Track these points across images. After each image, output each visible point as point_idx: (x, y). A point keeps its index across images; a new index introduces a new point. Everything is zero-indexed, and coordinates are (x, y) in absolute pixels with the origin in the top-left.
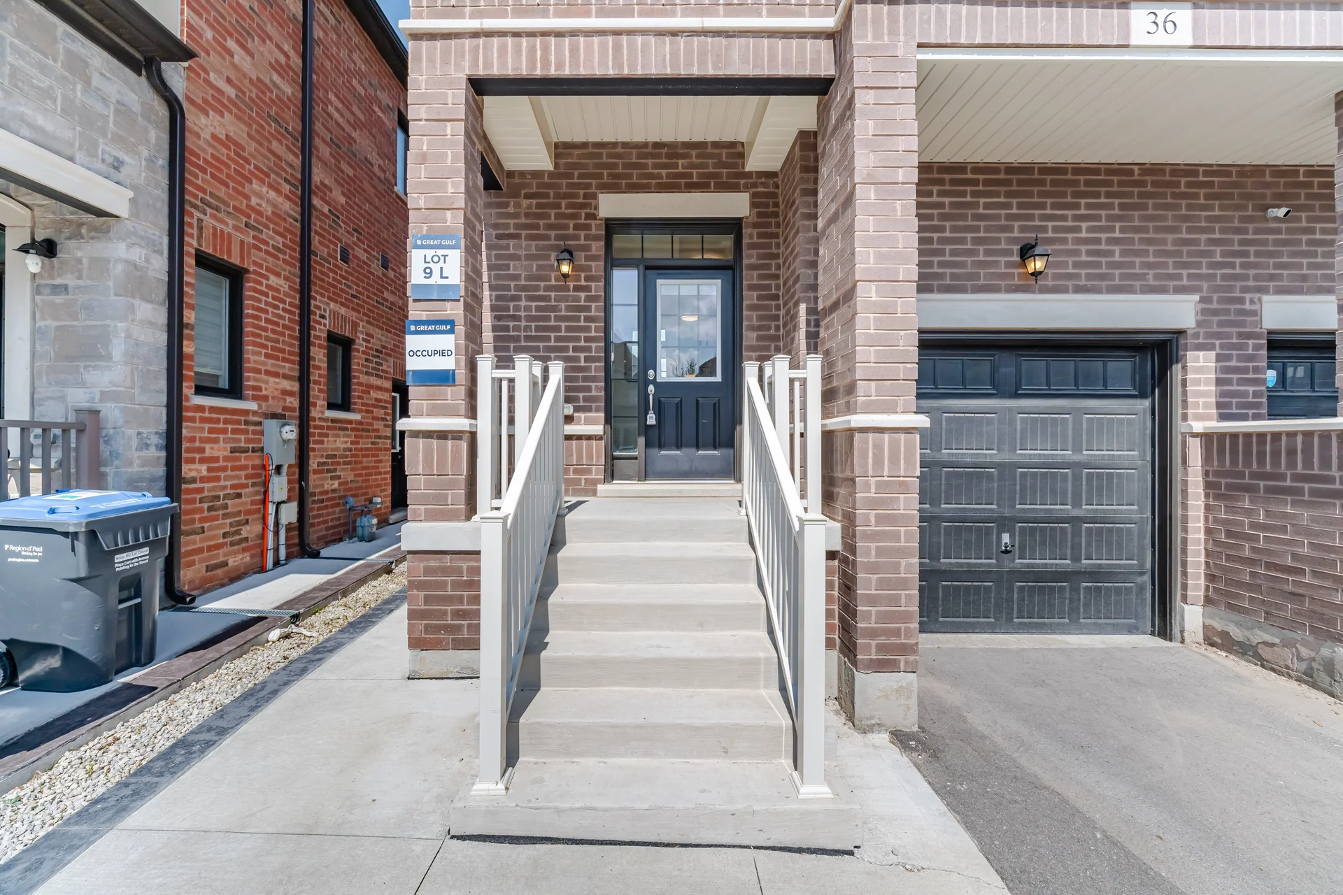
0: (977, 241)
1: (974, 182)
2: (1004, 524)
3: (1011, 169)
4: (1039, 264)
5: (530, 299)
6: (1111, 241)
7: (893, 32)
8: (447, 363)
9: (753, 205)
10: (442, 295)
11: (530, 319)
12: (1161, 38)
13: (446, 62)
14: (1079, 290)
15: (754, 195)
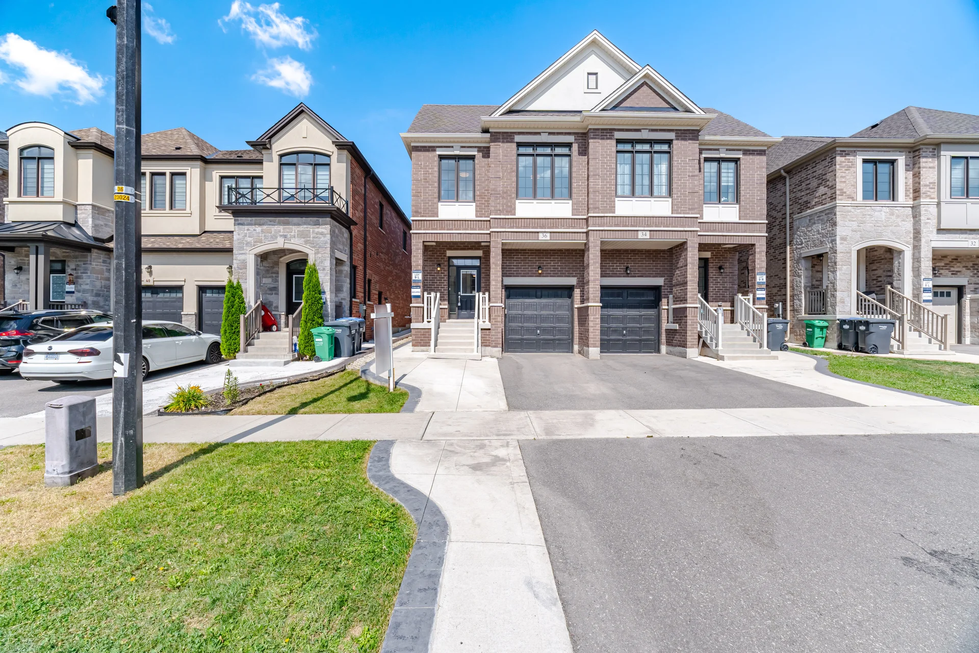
0: (529, 266)
1: (528, 253)
2: (538, 328)
3: (537, 250)
4: (540, 272)
5: (430, 275)
6: (558, 266)
7: (498, 238)
8: (419, 294)
9: (483, 253)
10: (418, 281)
11: (430, 280)
12: (544, 238)
13: (419, 238)
14: (551, 276)
15: (483, 251)
